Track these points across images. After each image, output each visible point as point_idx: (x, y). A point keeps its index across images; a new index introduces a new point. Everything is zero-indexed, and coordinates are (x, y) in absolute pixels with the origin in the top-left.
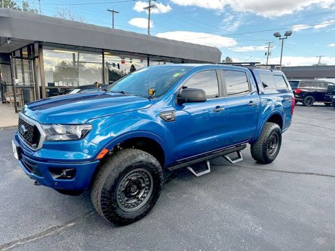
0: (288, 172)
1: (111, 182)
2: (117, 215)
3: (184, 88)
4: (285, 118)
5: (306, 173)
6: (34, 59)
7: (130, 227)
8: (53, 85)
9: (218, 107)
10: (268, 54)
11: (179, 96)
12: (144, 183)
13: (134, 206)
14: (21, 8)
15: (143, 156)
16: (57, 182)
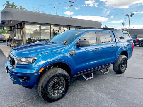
0: (130, 78)
1: (45, 83)
2: (49, 98)
3: (80, 40)
4: (129, 53)
5: (139, 78)
6: (22, 29)
7: (55, 103)
8: (30, 39)
9: (96, 48)
10: (123, 24)
11: (77, 44)
12: (61, 83)
13: (57, 94)
14: (19, 8)
15: (60, 71)
16: (22, 82)
